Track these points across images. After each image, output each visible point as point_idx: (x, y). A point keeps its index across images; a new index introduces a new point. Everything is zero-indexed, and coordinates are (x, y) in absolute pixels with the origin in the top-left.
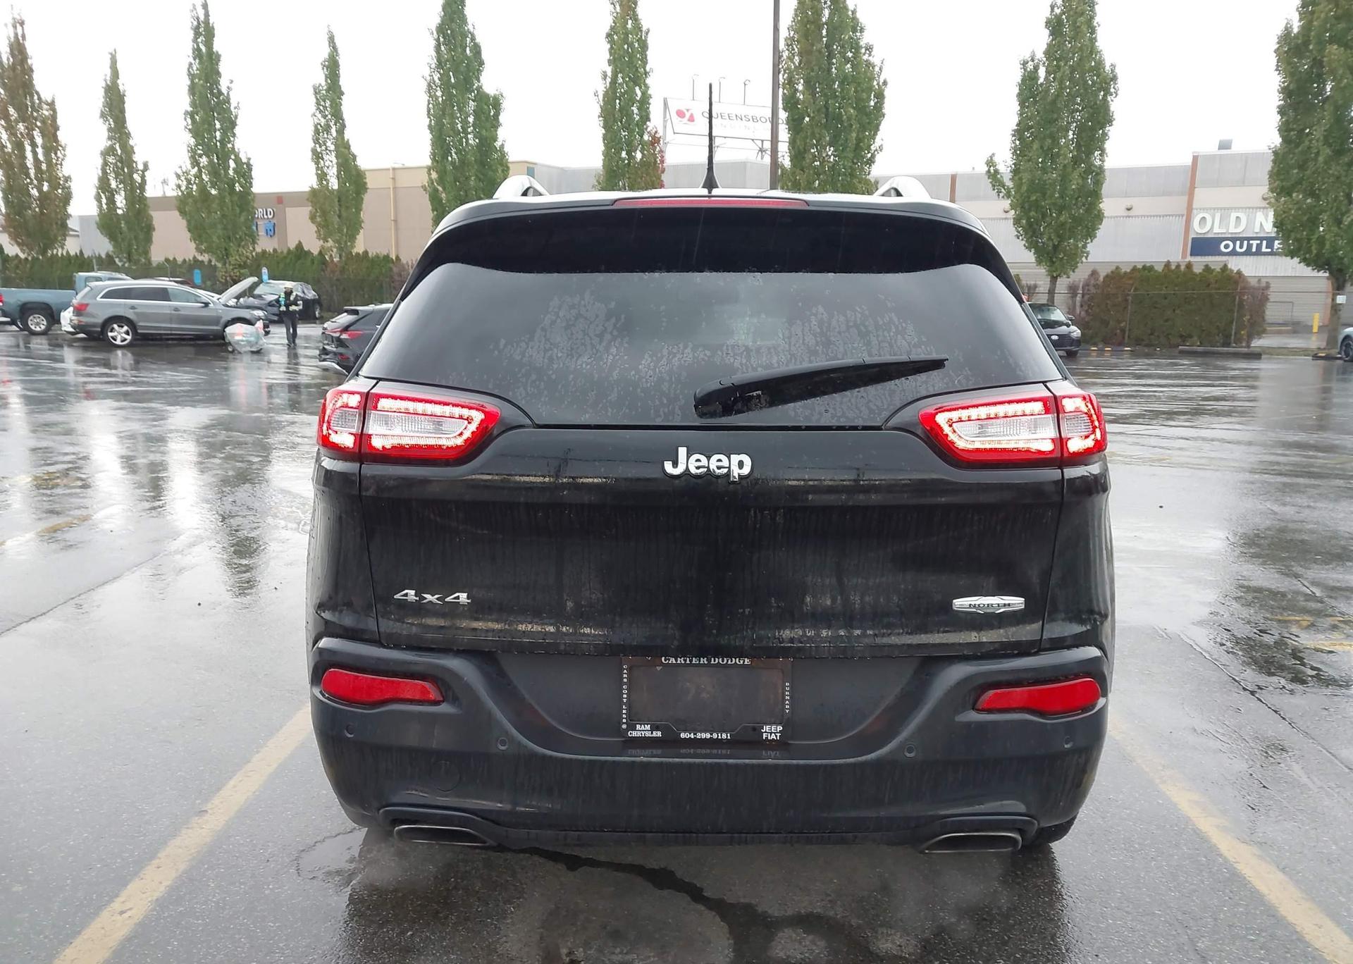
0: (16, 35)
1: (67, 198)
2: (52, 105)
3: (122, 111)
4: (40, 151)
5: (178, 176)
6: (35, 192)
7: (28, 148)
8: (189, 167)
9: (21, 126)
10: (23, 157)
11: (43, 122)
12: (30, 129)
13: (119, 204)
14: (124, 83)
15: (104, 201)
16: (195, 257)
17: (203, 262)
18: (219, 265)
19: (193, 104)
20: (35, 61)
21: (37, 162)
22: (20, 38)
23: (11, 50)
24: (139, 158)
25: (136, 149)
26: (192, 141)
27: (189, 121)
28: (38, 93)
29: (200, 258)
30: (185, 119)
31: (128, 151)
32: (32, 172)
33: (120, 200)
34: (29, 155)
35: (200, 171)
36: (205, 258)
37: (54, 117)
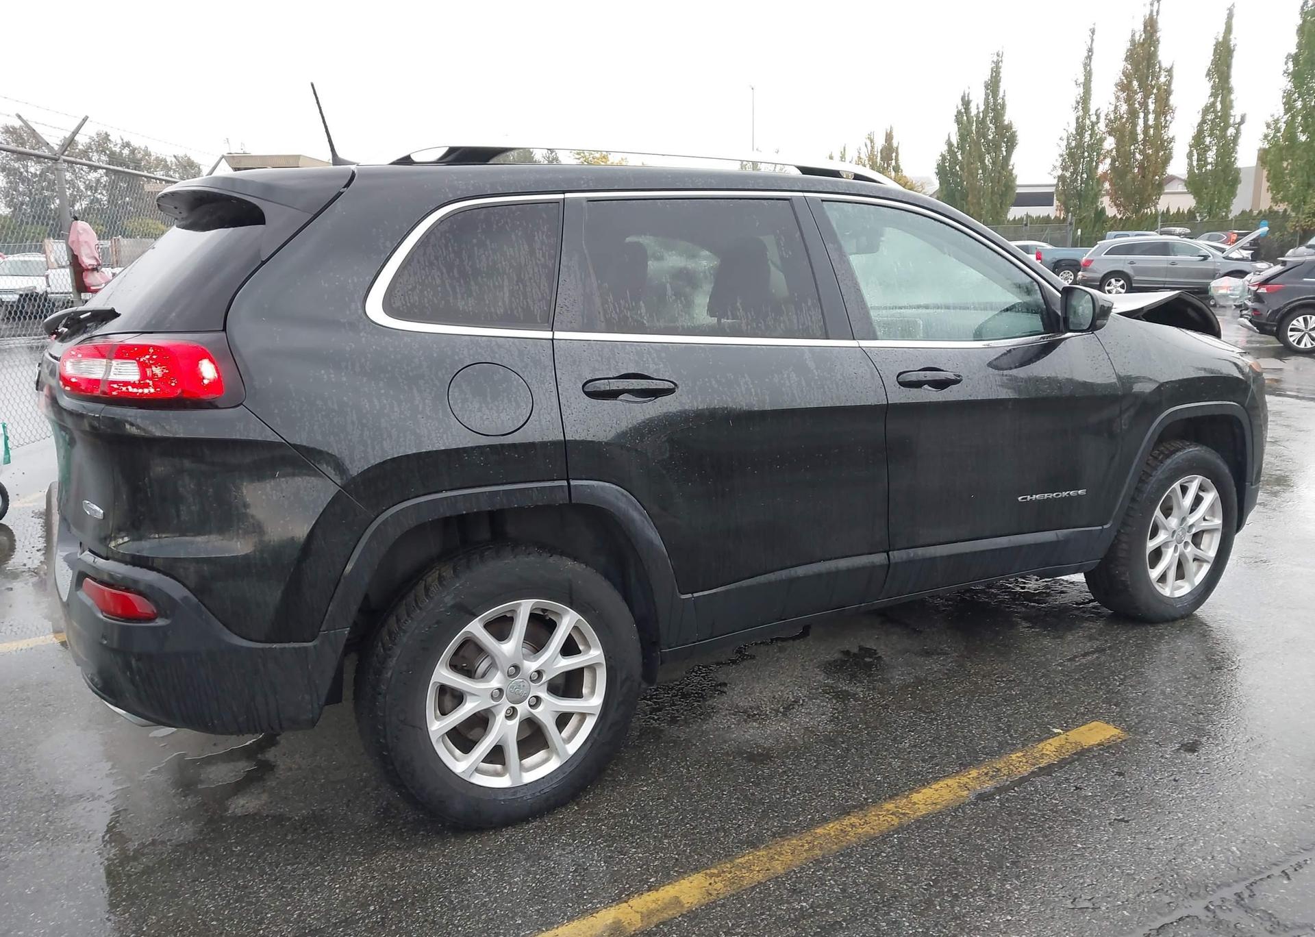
0: (1152, 11)
1: (1167, 159)
2: (1170, 71)
3: (1229, 66)
4: (1151, 117)
5: (1268, 126)
6: (1138, 156)
7: (1142, 115)
8: (1282, 111)
9: (1139, 96)
10: (1135, 125)
11: (1159, 89)
12: (1146, 97)
13: (1210, 160)
14: (1235, 39)
15: (1195, 157)
16: (1271, 207)
17: (1277, 212)
18: (1293, 214)
19: (1299, 46)
20: (1163, 34)
21: (1147, 127)
22: (1155, 14)
23: (1145, 27)
24: (1236, 113)
25: (1235, 104)
26: (1290, 86)
27: (1291, 65)
28: (1159, 62)
29: (1276, 208)
30: (1286, 63)
31: (1227, 106)
32: (1140, 137)
33: (1211, 156)
34: (1141, 122)
35: (1293, 117)
36: (1281, 208)
37: (1169, 83)
